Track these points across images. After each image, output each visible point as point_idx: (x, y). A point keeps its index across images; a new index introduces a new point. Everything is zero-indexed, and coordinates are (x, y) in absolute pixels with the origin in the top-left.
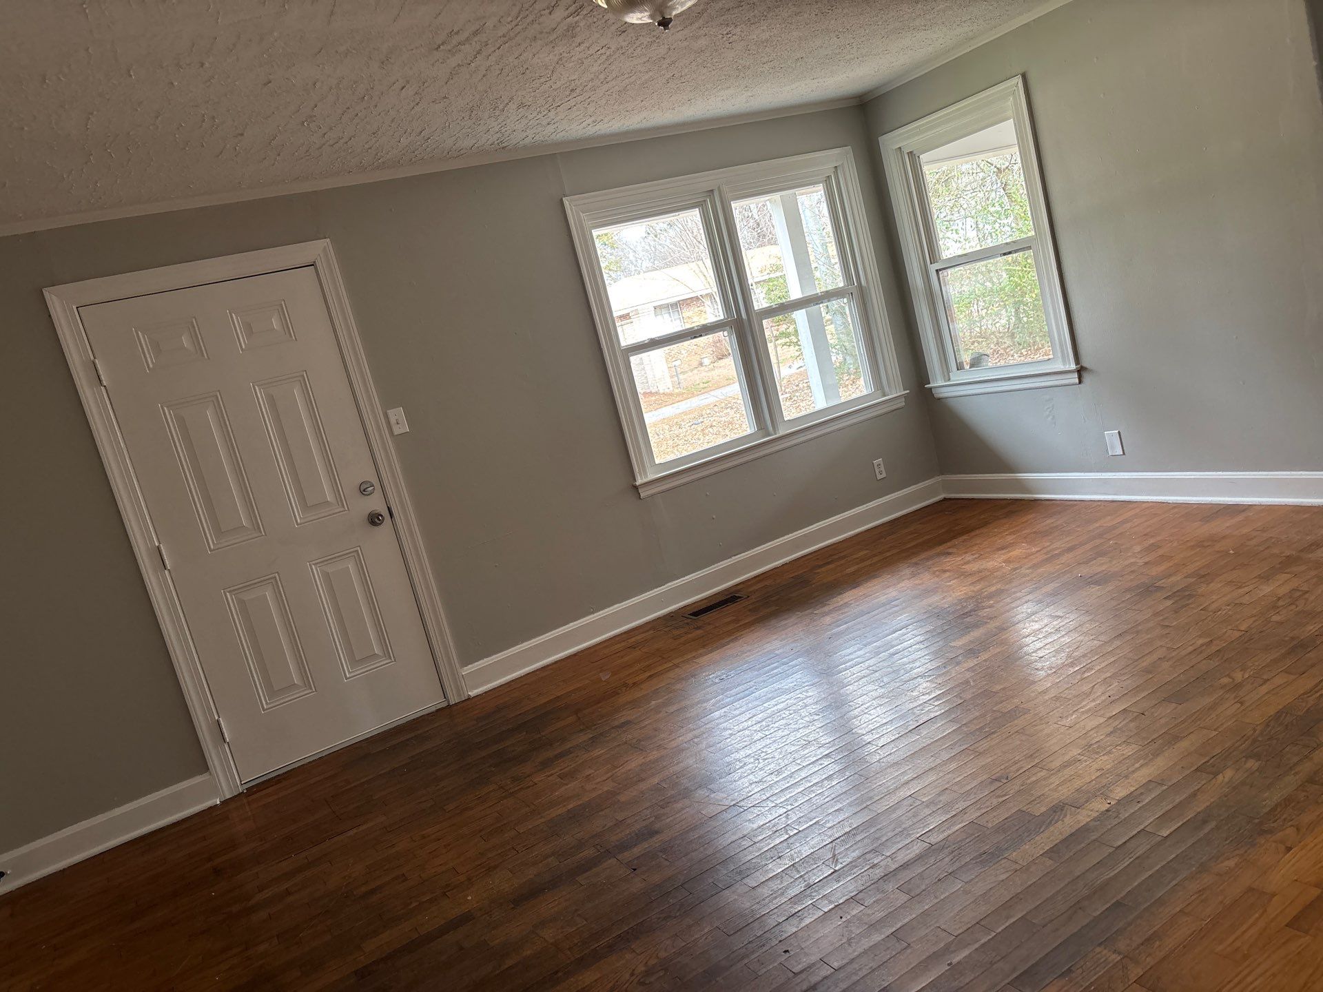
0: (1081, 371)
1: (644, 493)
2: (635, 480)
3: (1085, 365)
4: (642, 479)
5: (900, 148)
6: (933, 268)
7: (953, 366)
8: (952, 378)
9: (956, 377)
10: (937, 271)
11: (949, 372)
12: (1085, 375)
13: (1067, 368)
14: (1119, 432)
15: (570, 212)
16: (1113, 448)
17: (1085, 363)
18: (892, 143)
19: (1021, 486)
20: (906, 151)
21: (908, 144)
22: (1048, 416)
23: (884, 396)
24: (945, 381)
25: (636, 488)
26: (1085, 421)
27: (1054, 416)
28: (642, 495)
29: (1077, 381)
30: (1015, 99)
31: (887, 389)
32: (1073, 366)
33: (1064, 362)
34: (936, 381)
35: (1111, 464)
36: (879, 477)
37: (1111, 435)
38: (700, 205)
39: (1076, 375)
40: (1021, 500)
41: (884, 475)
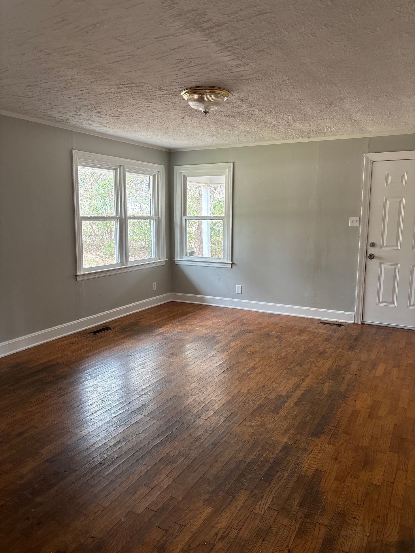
0: (232, 264)
1: (79, 279)
2: (76, 272)
3: (234, 262)
4: (79, 273)
5: (181, 172)
6: (184, 218)
7: (184, 254)
8: (183, 258)
9: (185, 258)
10: (185, 219)
11: (182, 256)
12: (234, 266)
13: (228, 262)
14: (241, 286)
15: (74, 156)
16: (238, 291)
17: (234, 261)
18: (178, 170)
19: (202, 300)
20: (183, 174)
21: (184, 172)
22: (217, 277)
23: (159, 259)
24: (181, 259)
25: (76, 276)
26: (230, 281)
27: (219, 278)
28: (78, 280)
29: (231, 267)
30: (229, 170)
31: (161, 257)
32: (230, 262)
33: (227, 260)
34: (177, 258)
35: (236, 296)
36: (154, 289)
37: (238, 287)
38: (115, 169)
39: (231, 265)
40: (201, 305)
41: (155, 289)
